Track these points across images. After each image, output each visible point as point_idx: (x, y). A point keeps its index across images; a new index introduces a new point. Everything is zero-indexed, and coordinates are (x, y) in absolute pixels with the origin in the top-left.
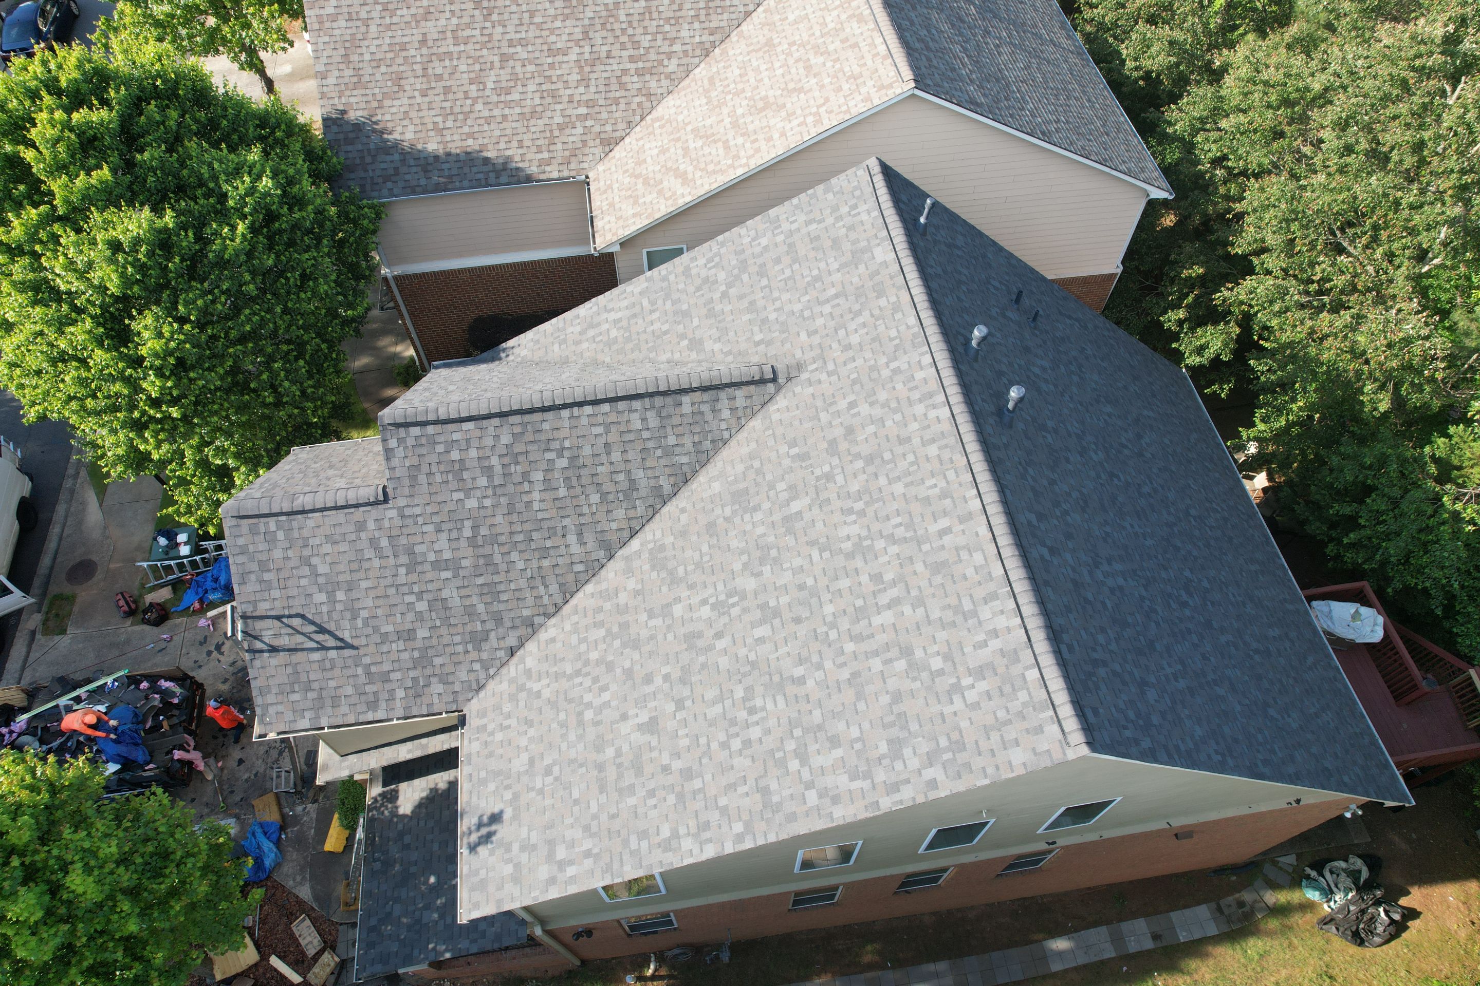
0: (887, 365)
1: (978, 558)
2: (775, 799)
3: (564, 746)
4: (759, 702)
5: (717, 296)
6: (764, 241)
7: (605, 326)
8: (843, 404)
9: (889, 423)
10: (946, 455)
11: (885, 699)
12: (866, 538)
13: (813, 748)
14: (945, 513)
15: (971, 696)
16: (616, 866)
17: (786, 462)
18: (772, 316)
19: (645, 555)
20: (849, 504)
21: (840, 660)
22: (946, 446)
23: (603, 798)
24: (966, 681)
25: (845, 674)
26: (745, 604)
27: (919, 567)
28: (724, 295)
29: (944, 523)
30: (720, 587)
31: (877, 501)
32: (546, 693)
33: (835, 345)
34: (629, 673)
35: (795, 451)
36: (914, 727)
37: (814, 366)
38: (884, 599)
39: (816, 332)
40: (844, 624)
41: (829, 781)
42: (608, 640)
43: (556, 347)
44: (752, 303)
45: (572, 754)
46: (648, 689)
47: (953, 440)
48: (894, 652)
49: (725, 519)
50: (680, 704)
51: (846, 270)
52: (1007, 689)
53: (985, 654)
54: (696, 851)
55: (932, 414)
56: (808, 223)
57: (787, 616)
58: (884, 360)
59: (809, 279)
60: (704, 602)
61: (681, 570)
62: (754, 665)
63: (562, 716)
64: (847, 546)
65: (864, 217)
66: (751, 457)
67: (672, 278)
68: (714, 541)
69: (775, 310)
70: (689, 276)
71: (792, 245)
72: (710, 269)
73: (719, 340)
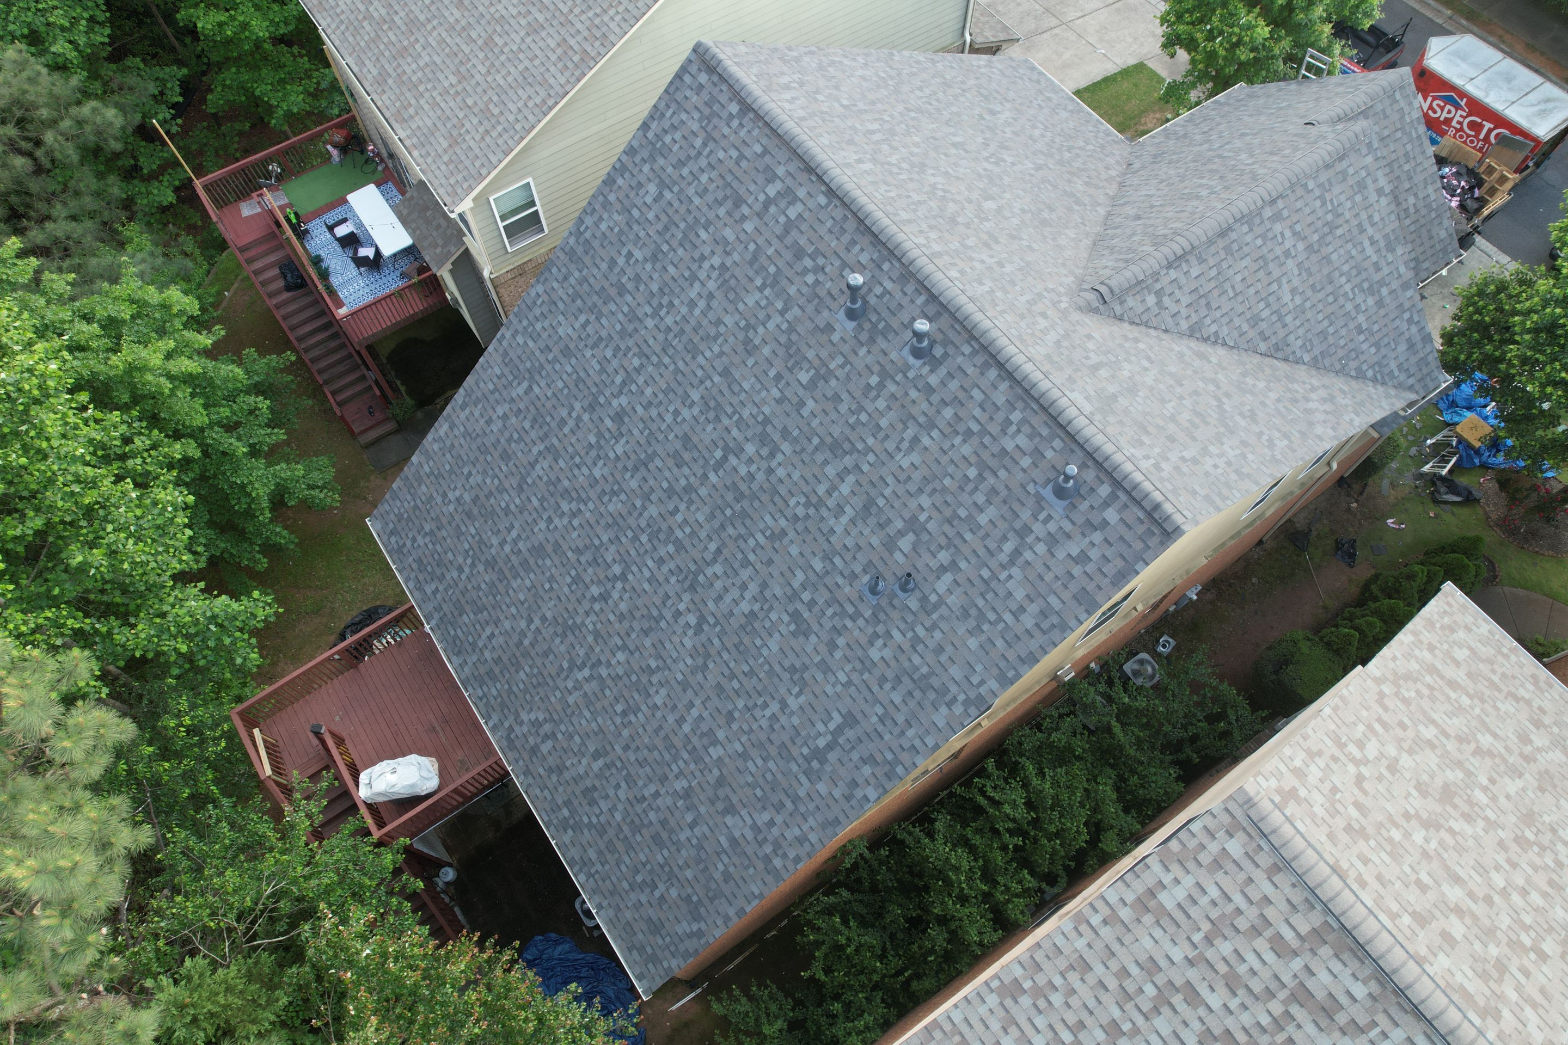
0: (992, 290)
1: (826, 141)
3: (1042, 115)
4: (928, 106)
5: (1225, 400)
6: (1229, 451)
7: (1314, 396)
8: (1009, 267)
9: (957, 244)
10: (892, 209)
12: (918, 172)
17: (1025, 236)
18: (1145, 363)
20: (949, 196)
23: (992, 87)
27: (866, 146)
28: (1218, 399)
29: (864, 167)
31: (927, 193)
33: (1058, 321)
34: (1033, 139)
37: (1062, 305)
43: (1344, 388)
45: (1032, 111)
47: (894, 217)
49: (1043, 210)
50: (982, 117)
51: (1106, 394)
52: (766, 76)
54: (915, 56)
55: (923, 240)
58: (999, 294)
59: (1141, 394)
60: (1013, 164)
62: (948, 124)
64: (930, 171)
67: (1297, 434)
68: (1040, 199)
69: (1148, 369)
70: (1278, 430)
71: (1193, 439)
72: (1262, 433)
73: (1181, 354)
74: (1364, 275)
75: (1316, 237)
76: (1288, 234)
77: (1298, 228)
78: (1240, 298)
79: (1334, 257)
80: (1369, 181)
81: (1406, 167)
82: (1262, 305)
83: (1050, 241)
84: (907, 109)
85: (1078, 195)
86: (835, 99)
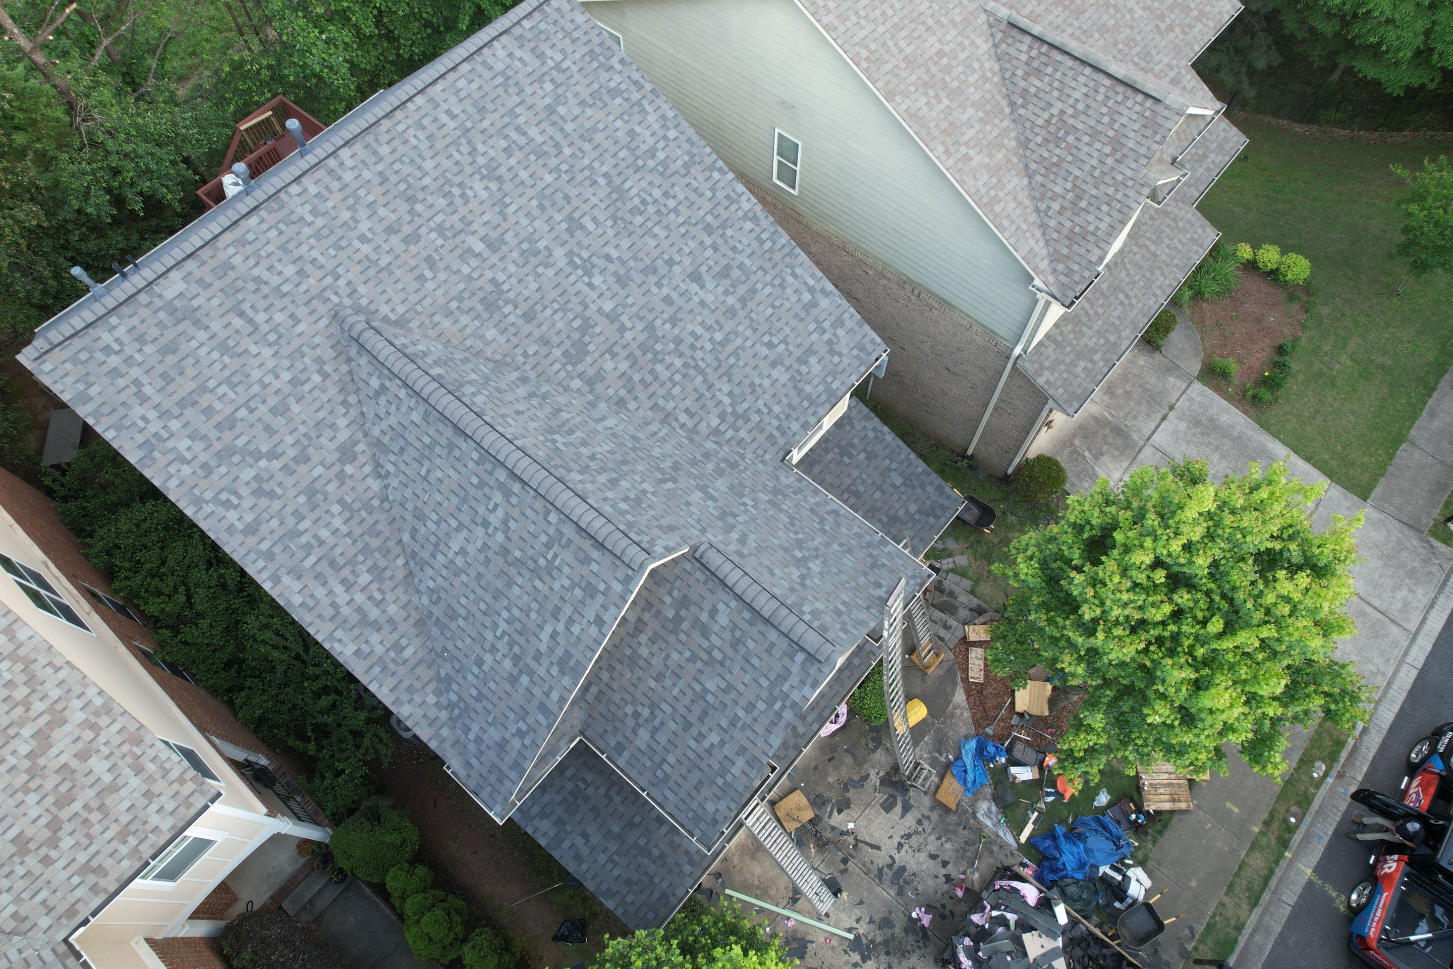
0: (310, 225)
1: (461, 84)
2: (686, 158)
3: (749, 343)
4: (637, 201)
5: (277, 464)
6: (183, 444)
8: (366, 249)
9: (371, 198)
10: (385, 138)
11: (589, 112)
12: (480, 173)
13: (644, 147)
14: (435, 120)
15: (558, 57)
16: (787, 250)
17: (442, 276)
18: (286, 376)
19: (580, 368)
20: (459, 201)
21: (580, 155)
22: (376, 140)
23: (759, 286)
24: (551, 63)
25: (587, 147)
26: (576, 250)
27: (486, 123)
28: (272, 455)
29: (444, 118)
30: (573, 278)
31: (445, 177)
32: (726, 388)
33: (303, 288)
34: (674, 321)
35: (428, 274)
36: (595, 86)
37: (335, 299)
38: (522, 140)
39: (292, 316)
40: (554, 162)
41: (656, 127)
42: (660, 357)
43: (407, 653)
44: (274, 411)
45: (748, 332)
46: (674, 295)
47: (370, 138)
48: (554, 118)
49: (516, 307)
50: (670, 263)
51: (204, 320)
52: (543, 37)
53: (528, 58)
54: (744, 198)
55: (349, 163)
56: (143, 399)
57: (569, 209)
58: (307, 231)
59: (226, 359)
60: (590, 285)
61: (576, 324)
62: (614, 218)
63: (732, 360)
64: (494, 186)
65: (121, 331)
66: (449, 314)
67: (264, 546)
68: (539, 308)
69: (277, 377)
70: (257, 522)
71: (182, 404)
72: (240, 497)
73: (333, 427)
74: (522, 641)
75: (518, 554)
76: (500, 513)
77: (512, 524)
78: (426, 486)
79: (516, 590)
82: (434, 517)
83: (454, 305)
84: (606, 175)
85: (589, 360)
86: (559, 99)
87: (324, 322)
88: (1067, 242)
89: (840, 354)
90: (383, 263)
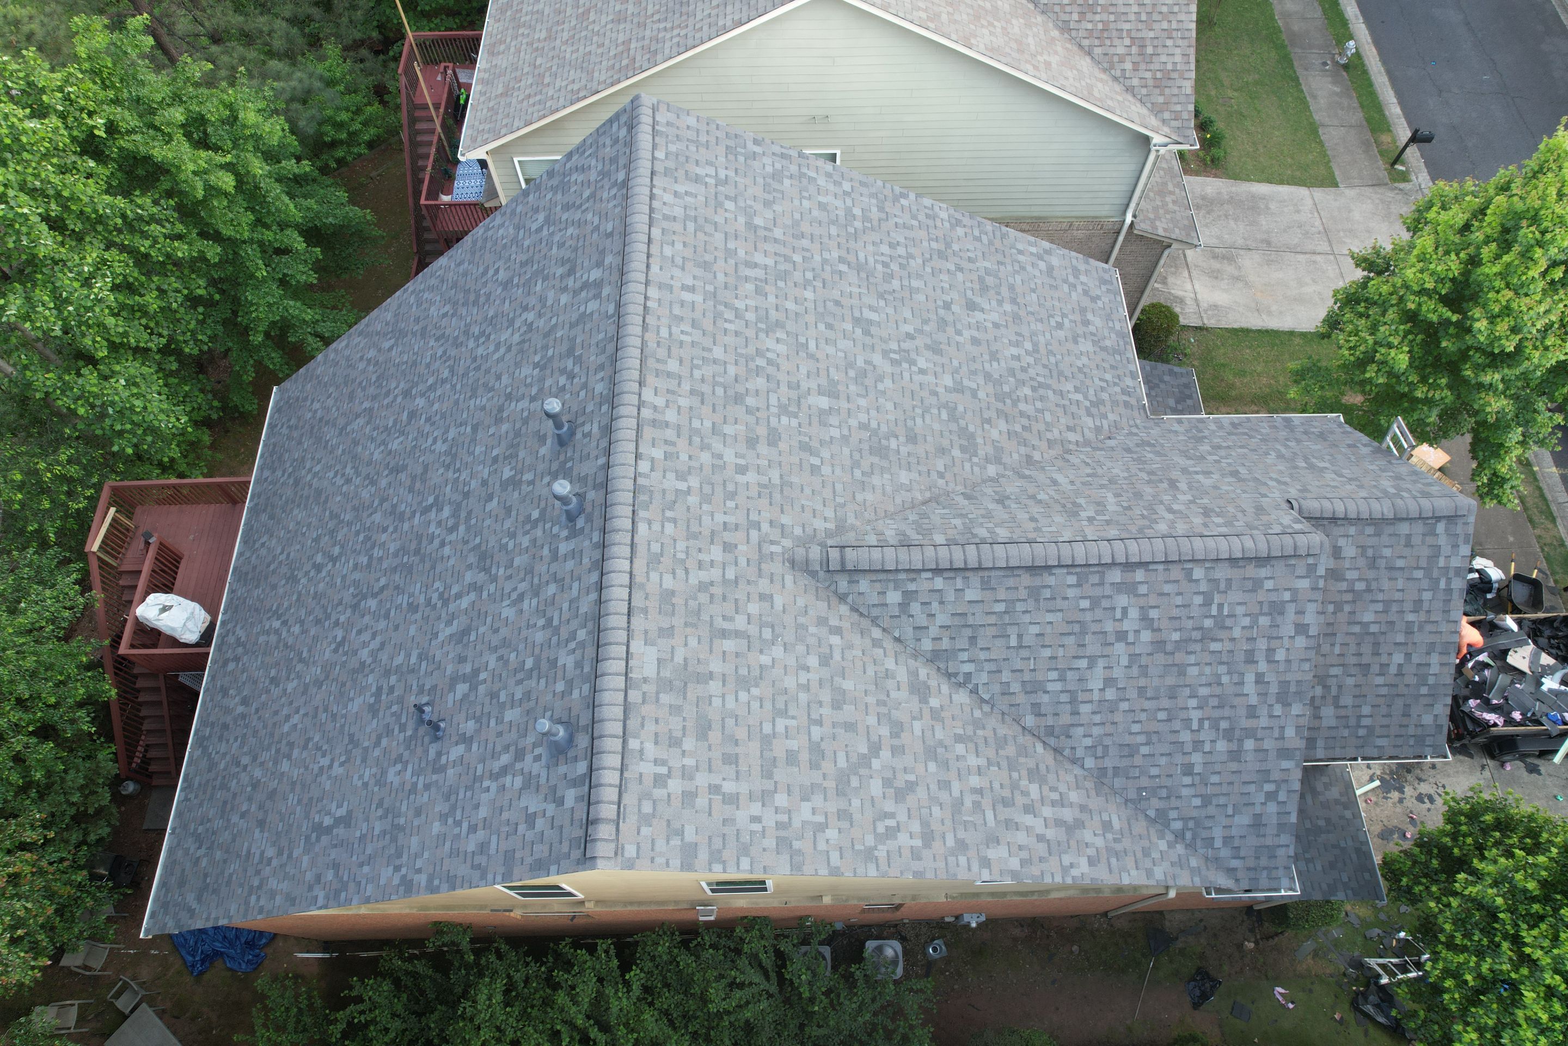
0: (689, 491)
1: (668, 251)
2: (874, 201)
3: (1048, 336)
4: (879, 267)
5: (885, 754)
6: (805, 812)
7: (1047, 811)
8: (751, 477)
9: (708, 424)
10: (661, 353)
11: (779, 209)
12: (761, 330)
13: (841, 213)
14: (682, 303)
15: (711, 171)
16: (998, 234)
17: (826, 454)
18: (813, 661)
19: (981, 453)
20: (771, 370)
21: (808, 254)
22: (658, 361)
23: (1011, 280)
24: (711, 181)
25: (806, 243)
26: (885, 347)
27: (721, 276)
28: (875, 749)
29: (687, 296)
30: (906, 375)
31: (741, 355)
32: (1070, 387)
33: (743, 561)
34: (994, 356)
35: (815, 461)
36: (760, 180)
37: (774, 548)
38: (760, 273)
39: (761, 597)
40: (798, 276)
41: (831, 187)
42: (1014, 397)
43: (1116, 824)
44: (836, 705)
45: (1040, 326)
46: (975, 333)
47: (651, 363)
48: (761, 233)
49: (897, 437)
50: (947, 306)
51: (700, 669)
52: (682, 159)
53: (692, 188)
54: (936, 208)
55: (660, 402)
56: (732, 800)
57: (847, 312)
58: (693, 500)
59: (755, 691)
60: (922, 371)
61: (944, 416)
62: (881, 296)
63: (1052, 359)
64: (780, 334)
65: (651, 750)
66: (862, 486)
67: (950, 842)
68: (910, 423)
69: (807, 669)
70: (925, 824)
71: (767, 774)
72: (892, 815)
73: (888, 674)
74: (1227, 712)
75: (1176, 636)
76: (1134, 613)
78: (1024, 653)
79: (1193, 671)
80: (1291, 609)
81: (1411, 617)
82: (1054, 675)
83: (858, 473)
84: (841, 260)
85: (980, 440)
86: (750, 214)
87: (789, 579)
88: (1157, 91)
89: (1099, 298)
90: (776, 480)
